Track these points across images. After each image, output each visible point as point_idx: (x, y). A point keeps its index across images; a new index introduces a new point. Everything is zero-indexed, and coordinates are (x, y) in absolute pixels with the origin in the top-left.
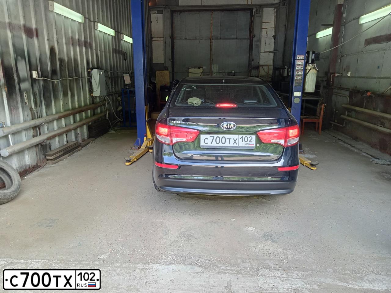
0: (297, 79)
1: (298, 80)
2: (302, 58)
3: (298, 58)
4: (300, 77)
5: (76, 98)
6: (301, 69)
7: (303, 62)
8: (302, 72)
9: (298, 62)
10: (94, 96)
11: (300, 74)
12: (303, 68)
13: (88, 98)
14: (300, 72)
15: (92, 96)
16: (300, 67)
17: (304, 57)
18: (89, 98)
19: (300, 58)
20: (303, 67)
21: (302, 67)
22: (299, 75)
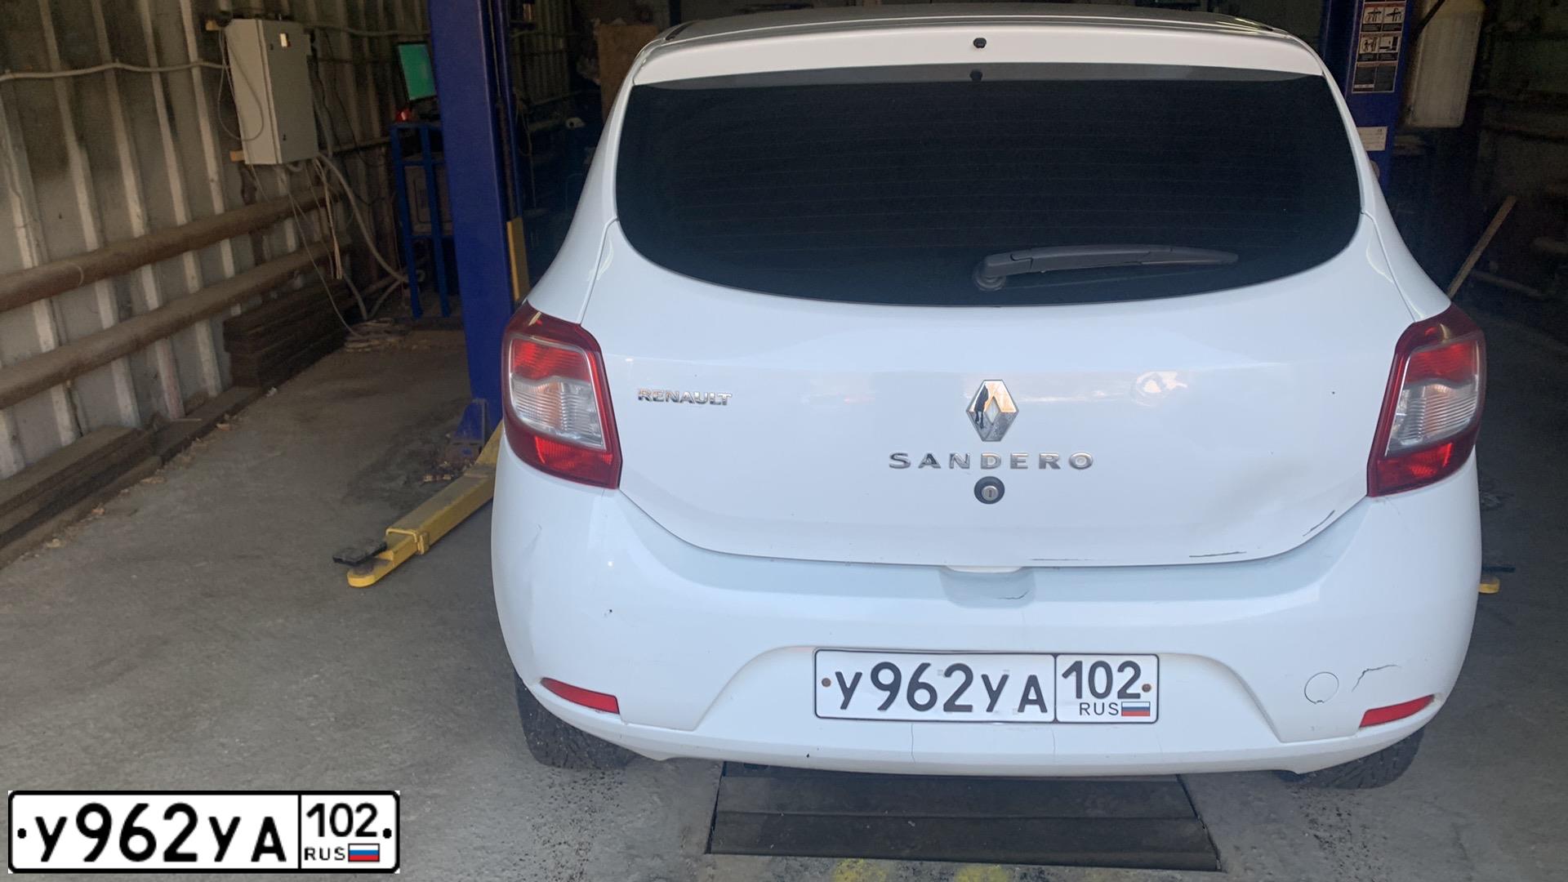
5: (130, 181)
10: (247, 162)
13: (216, 178)
15: (242, 162)
18: (219, 173)
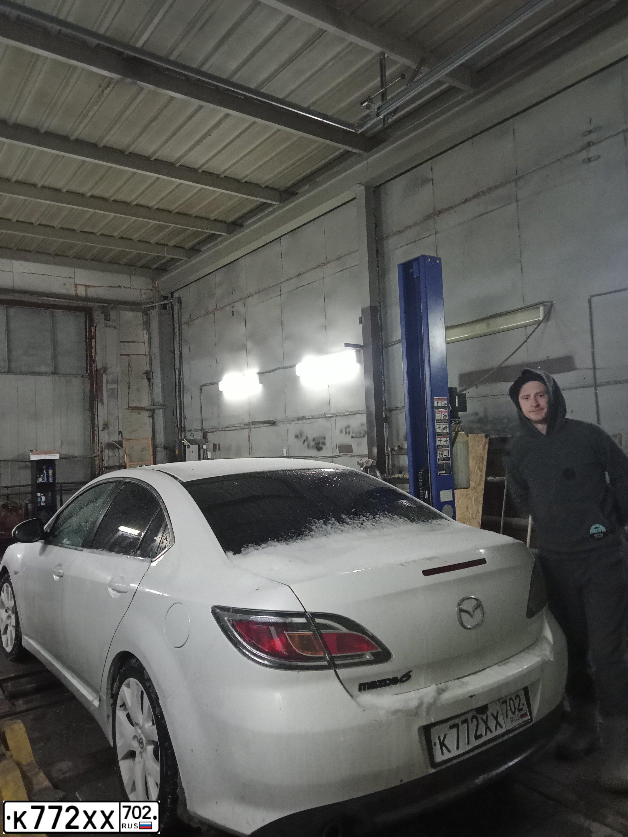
0: (441, 457)
1: (443, 459)
2: (443, 405)
3: (436, 405)
4: (446, 452)
6: (445, 431)
7: (447, 414)
8: (448, 439)
9: (439, 416)
11: (445, 443)
12: (448, 431)
14: (445, 439)
16: (444, 426)
17: (446, 402)
19: (440, 405)
20: (448, 427)
21: (446, 428)
22: (443, 446)
